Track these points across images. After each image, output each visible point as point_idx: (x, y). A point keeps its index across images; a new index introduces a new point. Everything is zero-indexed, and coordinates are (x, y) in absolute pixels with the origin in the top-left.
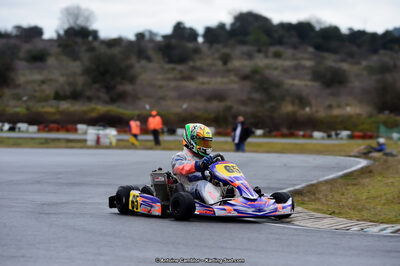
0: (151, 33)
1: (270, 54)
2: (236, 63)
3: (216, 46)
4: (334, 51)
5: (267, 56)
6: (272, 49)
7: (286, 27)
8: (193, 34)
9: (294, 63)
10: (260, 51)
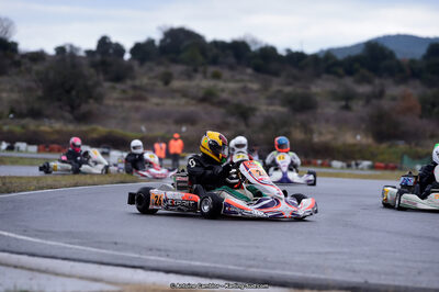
0: (71, 46)
1: (209, 74)
2: (176, 84)
3: (148, 64)
4: (276, 74)
5: (205, 77)
6: (211, 69)
7: (218, 45)
8: (119, 50)
9: (240, 85)
10: (196, 71)
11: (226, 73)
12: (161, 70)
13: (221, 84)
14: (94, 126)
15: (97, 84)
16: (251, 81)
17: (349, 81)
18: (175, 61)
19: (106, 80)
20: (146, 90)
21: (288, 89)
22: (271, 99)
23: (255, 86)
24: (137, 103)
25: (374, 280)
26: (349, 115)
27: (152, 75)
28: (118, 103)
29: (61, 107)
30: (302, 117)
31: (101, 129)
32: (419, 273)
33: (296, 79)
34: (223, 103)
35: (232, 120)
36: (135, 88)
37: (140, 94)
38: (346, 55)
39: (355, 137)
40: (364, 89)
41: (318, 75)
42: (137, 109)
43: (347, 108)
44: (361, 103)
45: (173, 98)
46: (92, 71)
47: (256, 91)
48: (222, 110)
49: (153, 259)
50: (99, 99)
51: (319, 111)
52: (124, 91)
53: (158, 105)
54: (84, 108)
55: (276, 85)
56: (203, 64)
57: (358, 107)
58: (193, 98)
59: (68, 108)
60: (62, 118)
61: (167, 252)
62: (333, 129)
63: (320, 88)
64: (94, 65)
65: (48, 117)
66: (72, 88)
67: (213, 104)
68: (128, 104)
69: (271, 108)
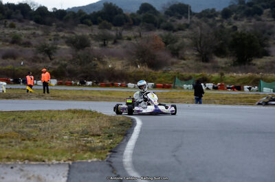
5: (6, 27)
6: (9, 22)
11: (18, 24)
13: (18, 32)
17: (95, 28)
33: (64, 27)
44: (111, 42)
58: (6, 41)
67: (20, 45)
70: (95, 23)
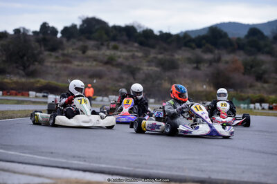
0: (24, 29)
1: (111, 47)
2: (90, 53)
3: (73, 40)
4: (153, 47)
5: (108, 48)
6: (112, 44)
7: (116, 28)
8: (54, 31)
9: (130, 54)
10: (102, 44)
11: (121, 46)
12: (81, 43)
13: (119, 53)
14: (38, 79)
15: (40, 53)
16: (137, 51)
17: (198, 51)
18: (89, 38)
19: (46, 50)
20: (71, 57)
21: (160, 56)
22: (150, 62)
23: (140, 54)
24: (65, 65)
25: (214, 176)
26: (198, 72)
27: (75, 47)
28: (53, 65)
29: (17, 67)
30: (169, 74)
31: (43, 81)
32: (243, 172)
33: (166, 50)
34: (119, 65)
35: (125, 76)
36: (64, 55)
37: (67, 59)
38: (197, 35)
39: (202, 86)
40: (208, 56)
41: (180, 48)
42: (65, 69)
43: (197, 68)
44: (206, 65)
45: (88, 61)
46: (37, 44)
47: (140, 57)
48: (119, 70)
49: (76, 163)
50: (41, 62)
51: (180, 70)
52: (57, 57)
53: (78, 66)
54: (32, 68)
55: (153, 54)
56: (107, 41)
57: (204, 68)
58: (101, 62)
59: (22, 68)
60: (18, 73)
61: (84, 159)
62: (189, 81)
63: (180, 55)
64: (38, 41)
65: (9, 73)
66: (24, 55)
67: (113, 65)
68: (59, 65)
69: (150, 68)
70: (199, 46)
